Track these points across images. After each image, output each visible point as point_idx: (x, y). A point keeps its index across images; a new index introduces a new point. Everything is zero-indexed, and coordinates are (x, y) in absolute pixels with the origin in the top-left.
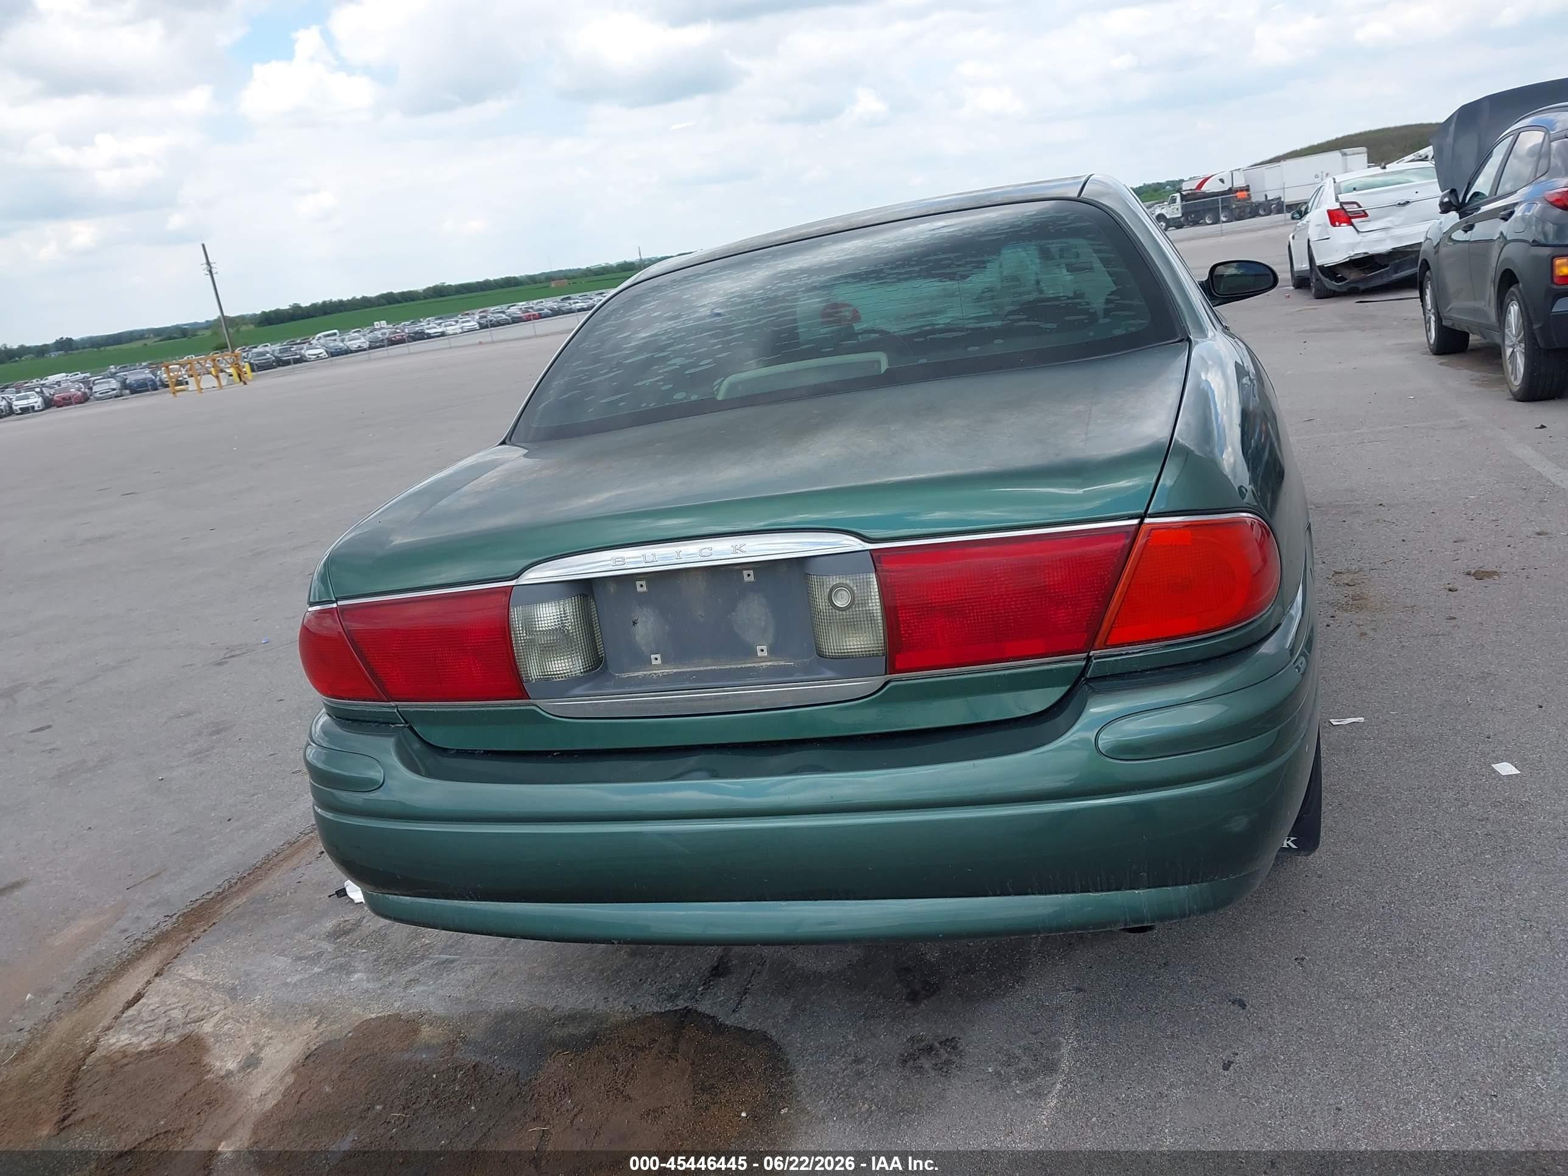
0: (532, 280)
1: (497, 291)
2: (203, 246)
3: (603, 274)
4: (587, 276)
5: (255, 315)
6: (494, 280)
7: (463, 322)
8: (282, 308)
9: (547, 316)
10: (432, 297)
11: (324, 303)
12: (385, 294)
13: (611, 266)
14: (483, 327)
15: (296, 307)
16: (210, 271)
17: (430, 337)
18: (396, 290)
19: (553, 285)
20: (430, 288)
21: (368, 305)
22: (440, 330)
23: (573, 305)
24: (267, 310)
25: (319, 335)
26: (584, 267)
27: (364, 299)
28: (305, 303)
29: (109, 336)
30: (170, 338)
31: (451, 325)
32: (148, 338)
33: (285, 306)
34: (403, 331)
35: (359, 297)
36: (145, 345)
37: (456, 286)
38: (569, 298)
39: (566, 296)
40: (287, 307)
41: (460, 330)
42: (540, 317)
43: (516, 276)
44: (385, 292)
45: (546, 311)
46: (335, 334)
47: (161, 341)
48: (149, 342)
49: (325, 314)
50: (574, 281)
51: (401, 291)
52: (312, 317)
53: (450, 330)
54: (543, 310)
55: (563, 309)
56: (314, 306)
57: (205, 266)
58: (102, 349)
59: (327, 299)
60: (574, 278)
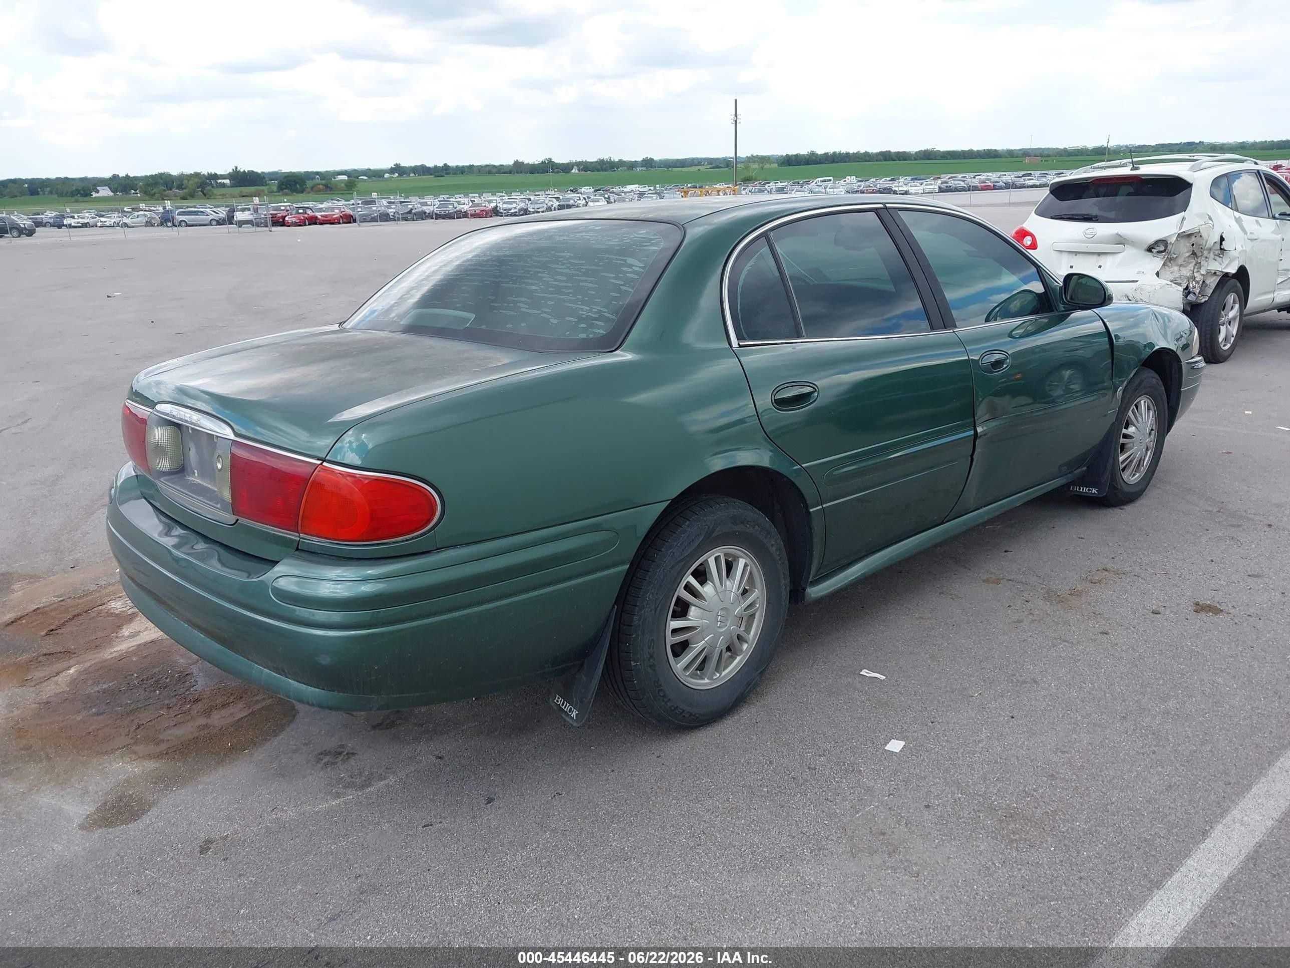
0: (1011, 154)
1: (977, 160)
2: (736, 101)
3: (1077, 155)
4: (1061, 155)
5: (782, 156)
6: (977, 151)
7: (926, 185)
8: (802, 153)
9: (1001, 188)
10: (921, 159)
11: (834, 153)
12: (884, 152)
13: (1087, 150)
14: (941, 190)
15: (813, 154)
16: (736, 121)
17: (895, 193)
18: (894, 149)
19: (1027, 160)
20: (922, 151)
21: (868, 158)
22: (905, 189)
23: (1028, 182)
24: (790, 154)
25: (818, 179)
26: (1061, 147)
27: (866, 154)
28: (820, 151)
29: (678, 160)
30: (717, 167)
31: (916, 186)
32: (703, 165)
33: (804, 151)
34: (875, 186)
35: (862, 151)
36: (699, 170)
37: (943, 152)
38: (1030, 175)
39: (1026, 172)
40: (806, 153)
41: (922, 191)
42: (994, 188)
43: (997, 149)
44: (884, 150)
45: (1001, 183)
46: (830, 180)
47: (711, 168)
48: (702, 168)
49: (833, 162)
50: (1046, 159)
51: (897, 151)
52: (822, 164)
53: (912, 190)
54: (999, 182)
55: (1017, 184)
56: (826, 154)
57: (733, 116)
58: (670, 169)
59: (837, 150)
60: (1049, 156)
